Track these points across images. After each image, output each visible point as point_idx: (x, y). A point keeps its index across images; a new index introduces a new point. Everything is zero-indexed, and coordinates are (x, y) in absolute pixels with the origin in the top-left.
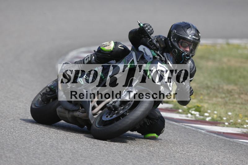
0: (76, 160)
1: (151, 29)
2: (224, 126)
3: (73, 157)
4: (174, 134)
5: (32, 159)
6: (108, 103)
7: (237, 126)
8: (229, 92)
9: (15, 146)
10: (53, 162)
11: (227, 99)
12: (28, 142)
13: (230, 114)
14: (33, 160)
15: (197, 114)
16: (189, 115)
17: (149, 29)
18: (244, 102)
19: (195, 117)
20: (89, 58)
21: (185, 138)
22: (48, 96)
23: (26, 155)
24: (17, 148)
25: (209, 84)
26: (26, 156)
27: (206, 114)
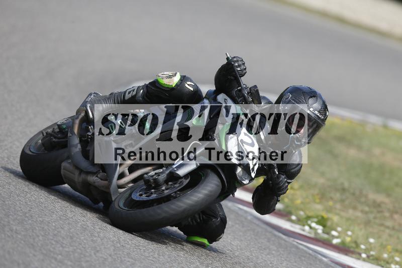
0: (119, 261)
1: (243, 67)
2: (359, 259)
3: (115, 254)
4: (279, 253)
5: (50, 242)
6: (147, 173)
7: (380, 263)
8: (377, 205)
9: (27, 215)
10: (82, 256)
11: (371, 216)
12: (47, 214)
13: (372, 240)
14: (53, 244)
15: (320, 229)
16: (307, 228)
17: (239, 66)
18: (397, 227)
19: (316, 233)
20: (133, 90)
21: (295, 264)
22: (54, 139)
23: (43, 234)
24: (29, 220)
25: (346, 185)
26: (43, 236)
27: (334, 233)
